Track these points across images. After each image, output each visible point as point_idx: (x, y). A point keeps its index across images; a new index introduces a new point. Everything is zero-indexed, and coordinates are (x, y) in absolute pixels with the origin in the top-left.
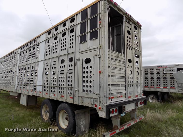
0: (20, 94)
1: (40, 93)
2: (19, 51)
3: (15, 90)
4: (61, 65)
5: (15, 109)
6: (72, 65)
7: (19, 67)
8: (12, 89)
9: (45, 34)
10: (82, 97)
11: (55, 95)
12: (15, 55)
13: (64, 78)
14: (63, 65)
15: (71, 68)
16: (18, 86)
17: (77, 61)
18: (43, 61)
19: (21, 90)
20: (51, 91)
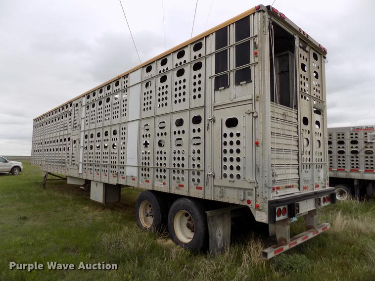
0: (88, 182)
1: (134, 179)
2: (84, 100)
3: (79, 174)
4: (177, 129)
5: (83, 209)
6: (199, 130)
7: (84, 131)
8: (74, 173)
9: (140, 71)
10: (220, 187)
11: (164, 184)
12: (76, 108)
13: (183, 153)
14: (181, 129)
15: (197, 134)
16: (85, 167)
17: (210, 123)
18: (138, 122)
19: (92, 175)
20: (157, 176)
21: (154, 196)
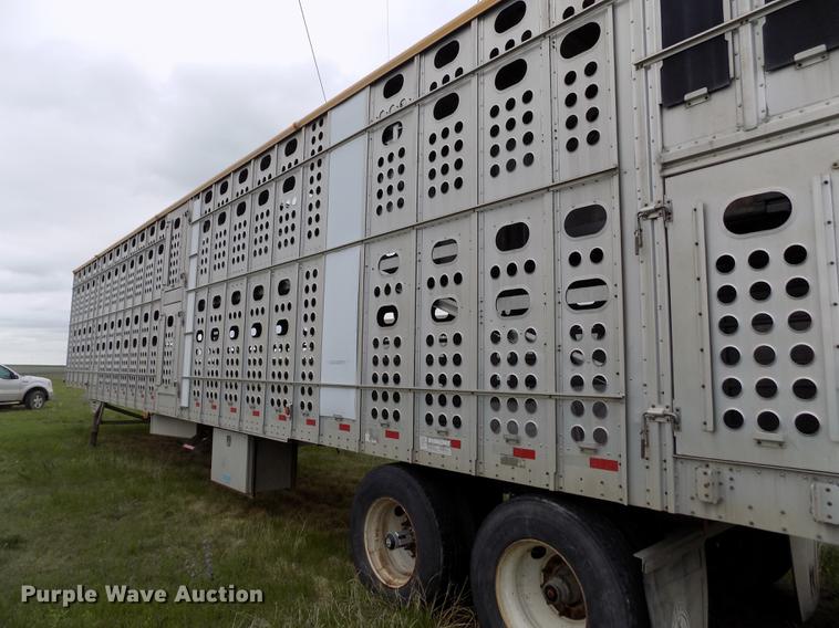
0: (205, 433)
1: (345, 428)
2: (197, 208)
3: (182, 408)
4: (502, 259)
5: (190, 507)
6: (597, 256)
7: (196, 291)
8: (166, 406)
9: (363, 96)
10: (706, 462)
11: (456, 444)
12: (176, 232)
13: (528, 340)
14: (518, 257)
15: (587, 270)
16: (197, 388)
17: (646, 224)
18: (358, 249)
19: (216, 412)
20: (429, 419)
21: (415, 483)
